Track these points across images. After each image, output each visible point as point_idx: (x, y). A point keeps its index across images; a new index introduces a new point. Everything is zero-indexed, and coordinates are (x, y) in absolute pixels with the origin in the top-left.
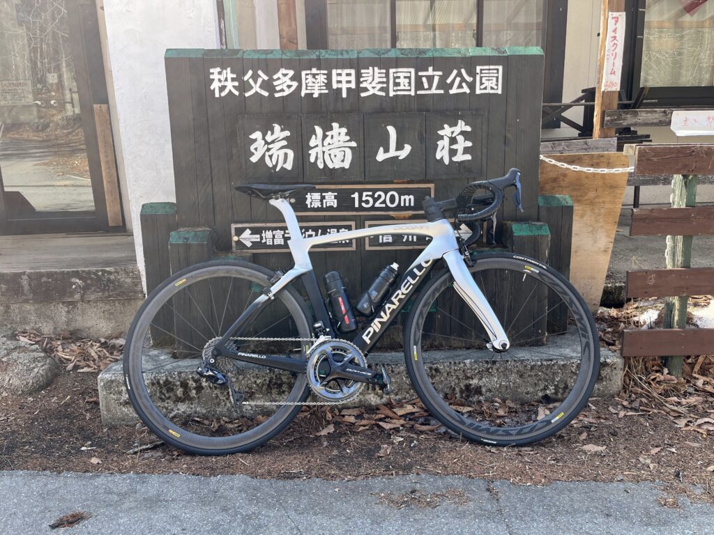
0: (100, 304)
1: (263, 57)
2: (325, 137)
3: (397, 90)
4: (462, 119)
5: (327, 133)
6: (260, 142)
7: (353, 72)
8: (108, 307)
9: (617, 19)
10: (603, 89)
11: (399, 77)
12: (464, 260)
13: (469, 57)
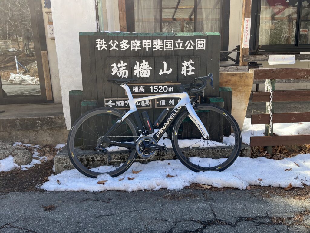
0: (48, 131)
1: (117, 35)
2: (140, 65)
3: (167, 48)
4: (191, 59)
5: (141, 64)
6: (115, 68)
7: (150, 41)
8: (51, 132)
9: (248, 21)
10: (243, 47)
11: (167, 43)
12: (193, 107)
13: (193, 36)
